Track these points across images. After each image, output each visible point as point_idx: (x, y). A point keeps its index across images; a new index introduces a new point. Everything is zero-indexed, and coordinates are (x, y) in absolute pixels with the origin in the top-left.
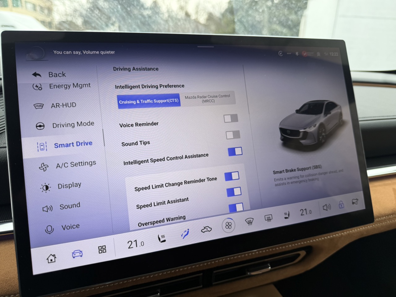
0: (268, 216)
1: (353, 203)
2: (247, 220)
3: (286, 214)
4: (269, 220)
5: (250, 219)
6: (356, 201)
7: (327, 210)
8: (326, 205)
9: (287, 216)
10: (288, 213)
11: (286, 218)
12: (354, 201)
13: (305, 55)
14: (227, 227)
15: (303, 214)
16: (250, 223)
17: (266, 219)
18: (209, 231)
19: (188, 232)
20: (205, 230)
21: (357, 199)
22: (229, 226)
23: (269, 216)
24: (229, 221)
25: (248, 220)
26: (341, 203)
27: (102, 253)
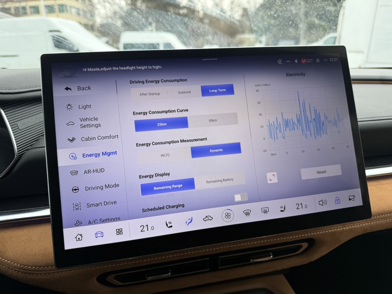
0: (264, 209)
1: (350, 199)
2: (245, 212)
3: (282, 207)
4: (266, 212)
5: (248, 211)
6: (353, 197)
7: (323, 205)
8: (322, 200)
9: (283, 209)
10: (284, 207)
11: (282, 211)
12: (351, 197)
14: (227, 217)
15: (299, 208)
16: (247, 214)
17: (263, 211)
18: (210, 220)
19: (192, 220)
20: (207, 219)
21: (354, 196)
22: (228, 216)
23: (266, 209)
24: (228, 211)
25: (246, 211)
26: (337, 199)
27: (119, 234)
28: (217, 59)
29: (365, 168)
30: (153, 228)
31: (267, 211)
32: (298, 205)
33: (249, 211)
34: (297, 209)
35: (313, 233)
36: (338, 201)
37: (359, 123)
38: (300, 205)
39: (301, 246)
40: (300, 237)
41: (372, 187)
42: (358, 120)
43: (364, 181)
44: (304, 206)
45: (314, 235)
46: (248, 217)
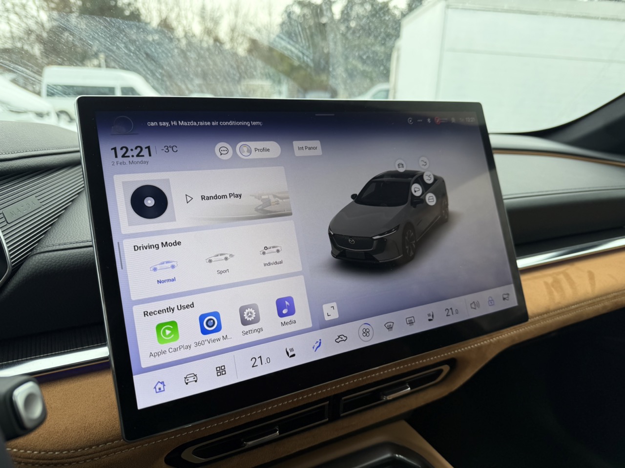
0: (409, 319)
1: (504, 299)
2: (386, 325)
3: (429, 315)
4: (411, 323)
5: (389, 324)
6: (507, 296)
7: (475, 309)
8: (474, 302)
9: (431, 318)
10: (431, 314)
11: (430, 320)
12: (505, 296)
13: (438, 121)
14: (364, 335)
15: (449, 314)
16: (390, 328)
17: (408, 323)
18: (343, 340)
19: (320, 343)
20: (340, 339)
21: (508, 294)
22: (366, 333)
23: (411, 319)
24: (366, 327)
25: (388, 324)
26: (491, 299)
27: (221, 375)
28: (333, 115)
29: (517, 258)
30: (268, 360)
31: (413, 321)
32: (447, 310)
33: (392, 324)
34: (447, 316)
35: (457, 350)
36: (491, 302)
37: (505, 201)
38: (450, 311)
39: (441, 371)
40: (442, 357)
41: (526, 281)
42: (504, 197)
43: (517, 274)
44: (454, 312)
45: (459, 352)
46: (391, 332)
